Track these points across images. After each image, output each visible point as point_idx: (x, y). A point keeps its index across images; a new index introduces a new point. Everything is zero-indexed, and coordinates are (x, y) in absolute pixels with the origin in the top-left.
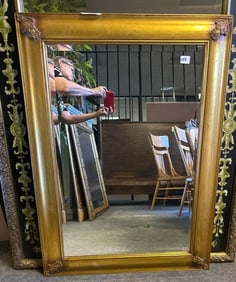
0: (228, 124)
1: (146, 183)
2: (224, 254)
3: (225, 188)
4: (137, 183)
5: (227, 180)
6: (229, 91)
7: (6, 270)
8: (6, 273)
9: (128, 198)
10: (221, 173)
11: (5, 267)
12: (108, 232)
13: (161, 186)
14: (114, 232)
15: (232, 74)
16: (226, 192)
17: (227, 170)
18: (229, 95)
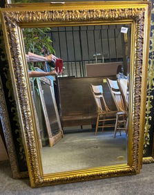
0: (150, 73)
1: (90, 117)
2: (151, 158)
3: (150, 115)
4: (85, 118)
5: (151, 110)
6: (150, 51)
7: (8, 180)
8: (8, 182)
9: (78, 128)
10: (147, 106)
11: (7, 178)
12: (71, 153)
13: (100, 119)
14: (75, 153)
15: (152, 40)
16: (150, 117)
17: (151, 103)
18: (151, 54)
